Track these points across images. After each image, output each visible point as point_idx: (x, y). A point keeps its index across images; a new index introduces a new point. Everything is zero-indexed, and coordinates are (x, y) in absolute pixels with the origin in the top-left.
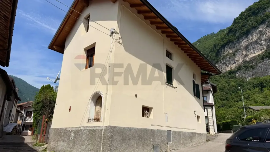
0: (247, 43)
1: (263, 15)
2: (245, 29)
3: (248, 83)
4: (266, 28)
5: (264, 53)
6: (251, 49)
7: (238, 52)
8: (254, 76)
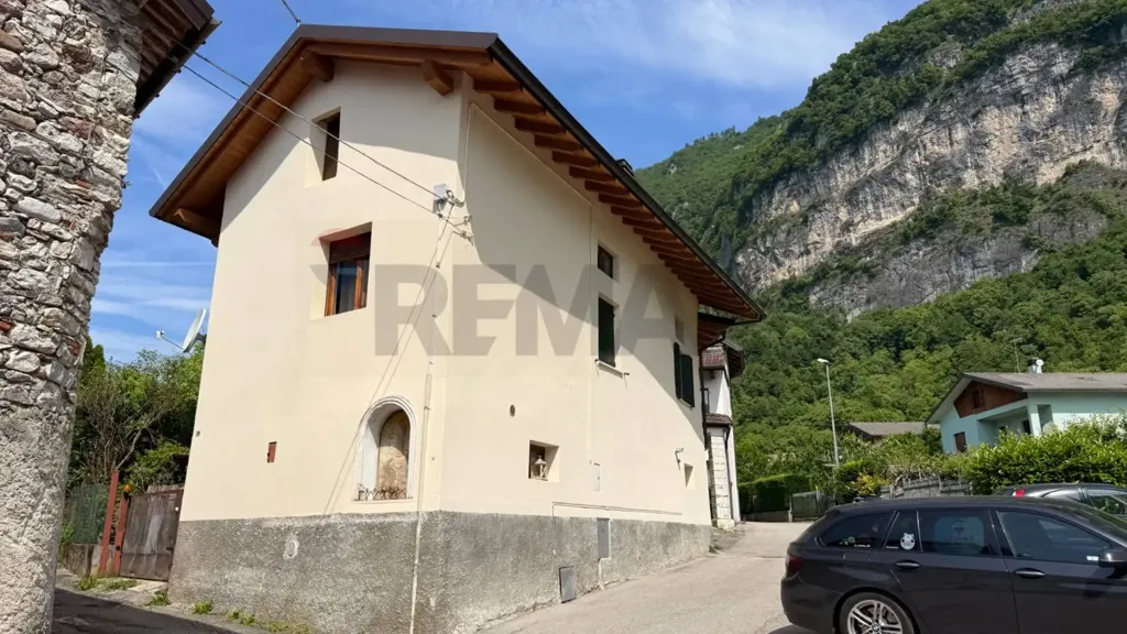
0: (855, 179)
1: (916, 74)
2: (849, 123)
3: (850, 330)
4: (924, 123)
5: (910, 220)
6: (866, 202)
7: (820, 212)
8: (871, 307)
